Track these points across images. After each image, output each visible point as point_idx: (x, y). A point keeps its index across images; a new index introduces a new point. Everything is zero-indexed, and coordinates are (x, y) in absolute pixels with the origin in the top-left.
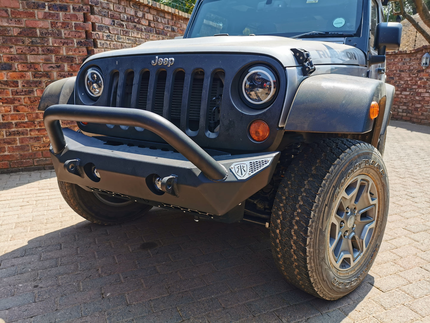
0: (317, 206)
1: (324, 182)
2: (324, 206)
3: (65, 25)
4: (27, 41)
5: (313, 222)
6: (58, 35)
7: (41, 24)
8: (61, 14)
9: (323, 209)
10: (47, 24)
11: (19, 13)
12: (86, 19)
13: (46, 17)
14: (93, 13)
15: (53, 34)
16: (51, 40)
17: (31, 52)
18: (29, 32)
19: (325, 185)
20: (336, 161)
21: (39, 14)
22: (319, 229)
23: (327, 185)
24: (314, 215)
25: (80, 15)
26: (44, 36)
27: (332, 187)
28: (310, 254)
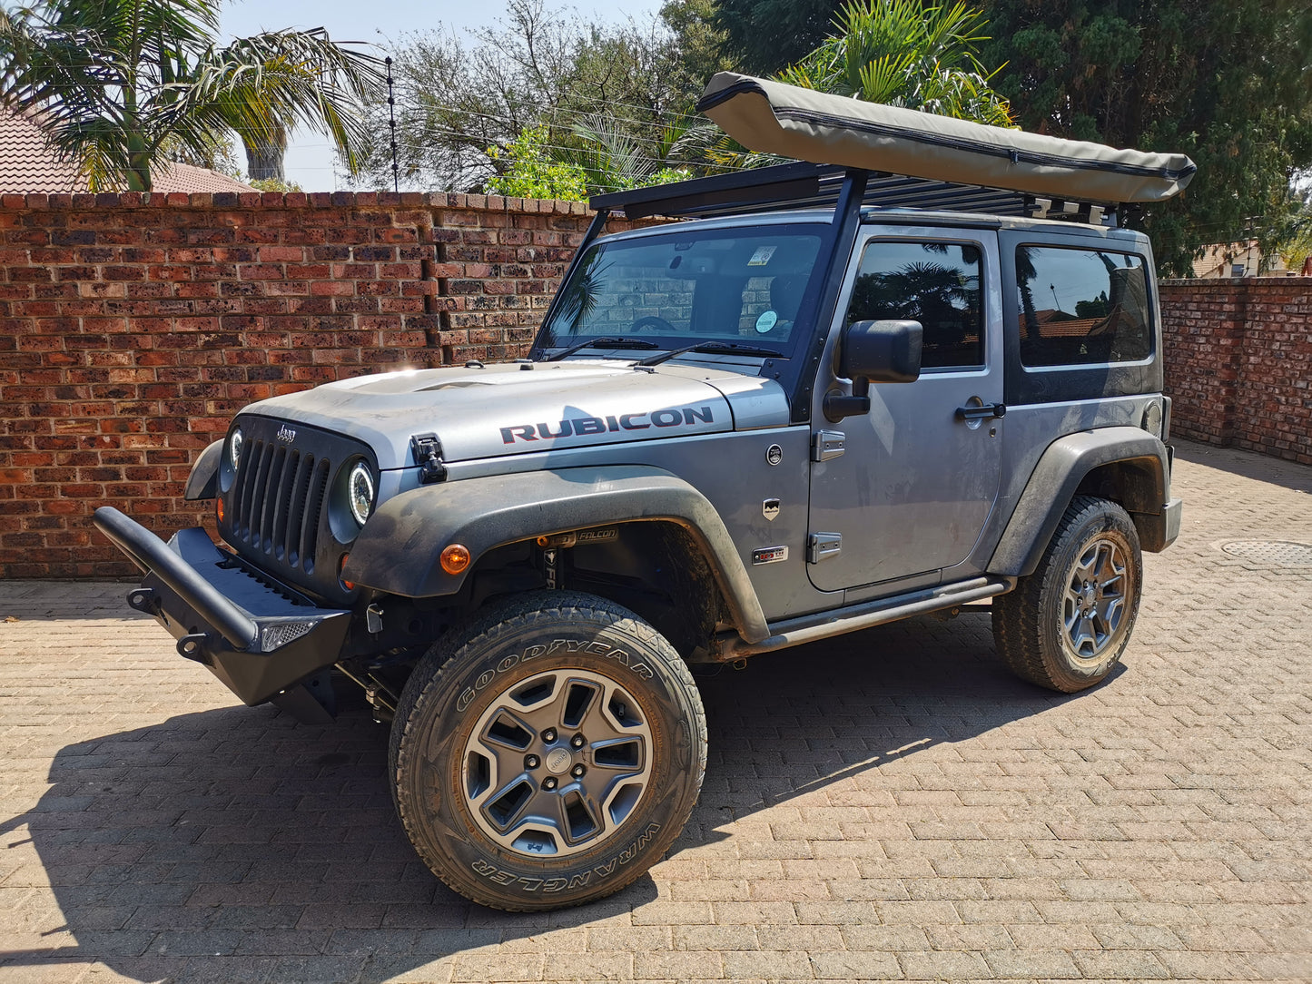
0: (417, 714)
1: (440, 672)
2: (433, 716)
3: (384, 288)
4: (313, 322)
5: (407, 742)
6: (369, 309)
7: (340, 288)
8: (378, 266)
9: (430, 722)
10: (349, 288)
11: (302, 270)
12: (426, 272)
13: (350, 273)
14: (442, 258)
15: (359, 307)
16: (356, 318)
17: (321, 343)
18: (316, 305)
19: (440, 677)
20: (476, 638)
21: (336, 269)
22: (419, 757)
23: (444, 679)
24: (411, 730)
25: (415, 265)
26: (345, 309)
27: (454, 684)
28: (403, 799)
